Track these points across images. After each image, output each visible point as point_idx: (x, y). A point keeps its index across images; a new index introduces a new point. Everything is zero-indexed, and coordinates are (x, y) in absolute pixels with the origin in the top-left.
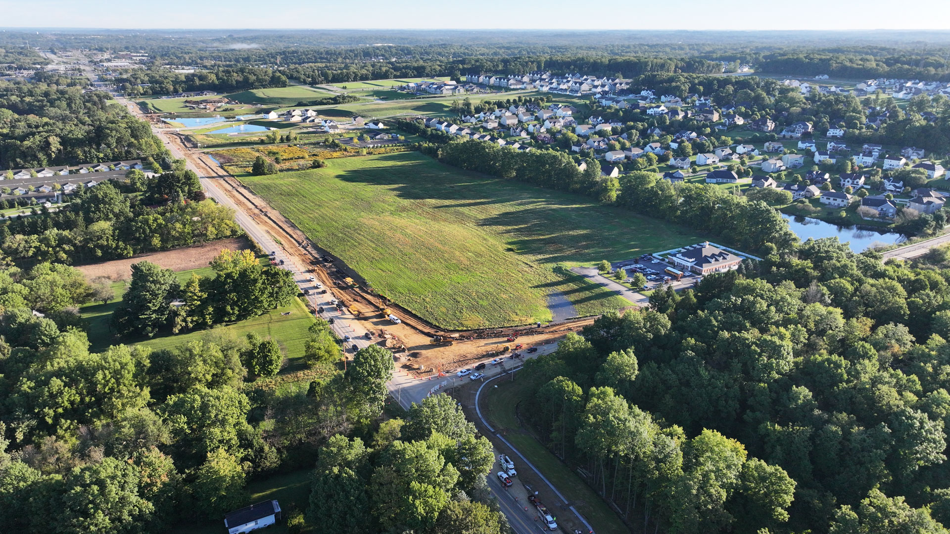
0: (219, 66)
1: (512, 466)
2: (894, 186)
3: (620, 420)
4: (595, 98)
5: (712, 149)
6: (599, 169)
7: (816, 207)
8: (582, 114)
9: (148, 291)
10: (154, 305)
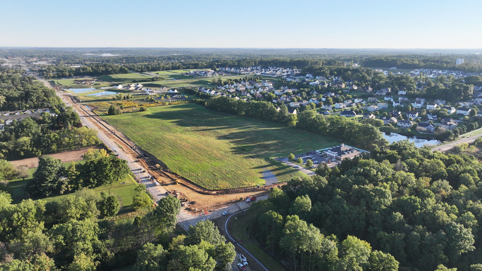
0: (93, 64)
1: (245, 260)
2: (433, 117)
3: (303, 231)
4: (284, 78)
5: (342, 101)
6: (287, 110)
7: (395, 128)
8: (278, 85)
9: (47, 171)
10: (50, 178)
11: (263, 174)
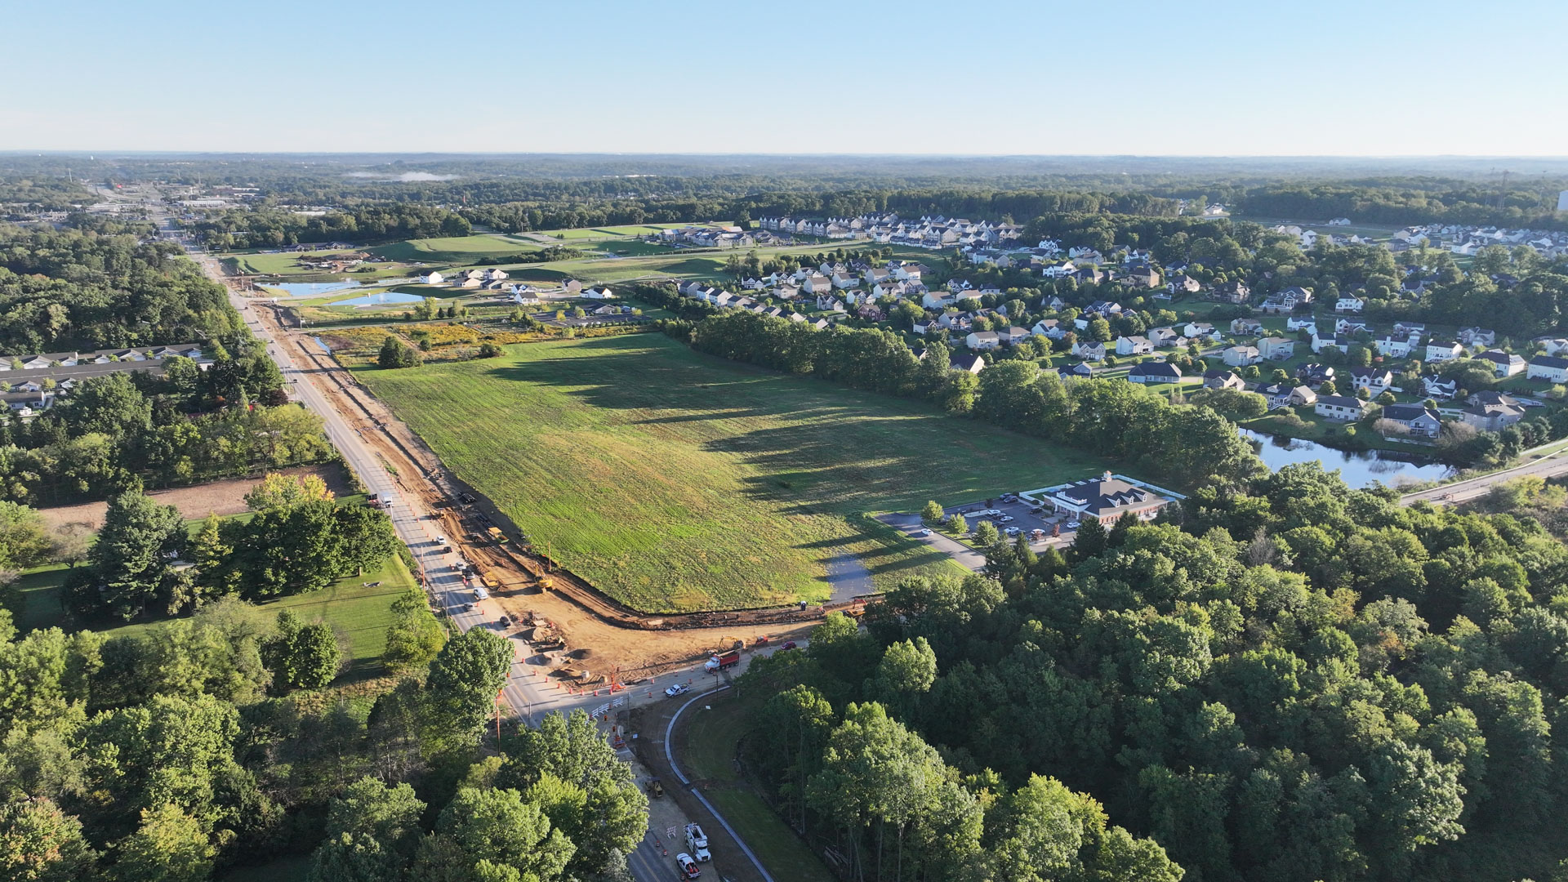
0: (367, 205)
1: (703, 843)
2: (1441, 388)
3: (882, 757)
4: (962, 253)
5: (1143, 328)
6: (947, 359)
7: (1307, 421)
8: (937, 276)
9: (128, 541)
10: (136, 565)
11: (830, 565)
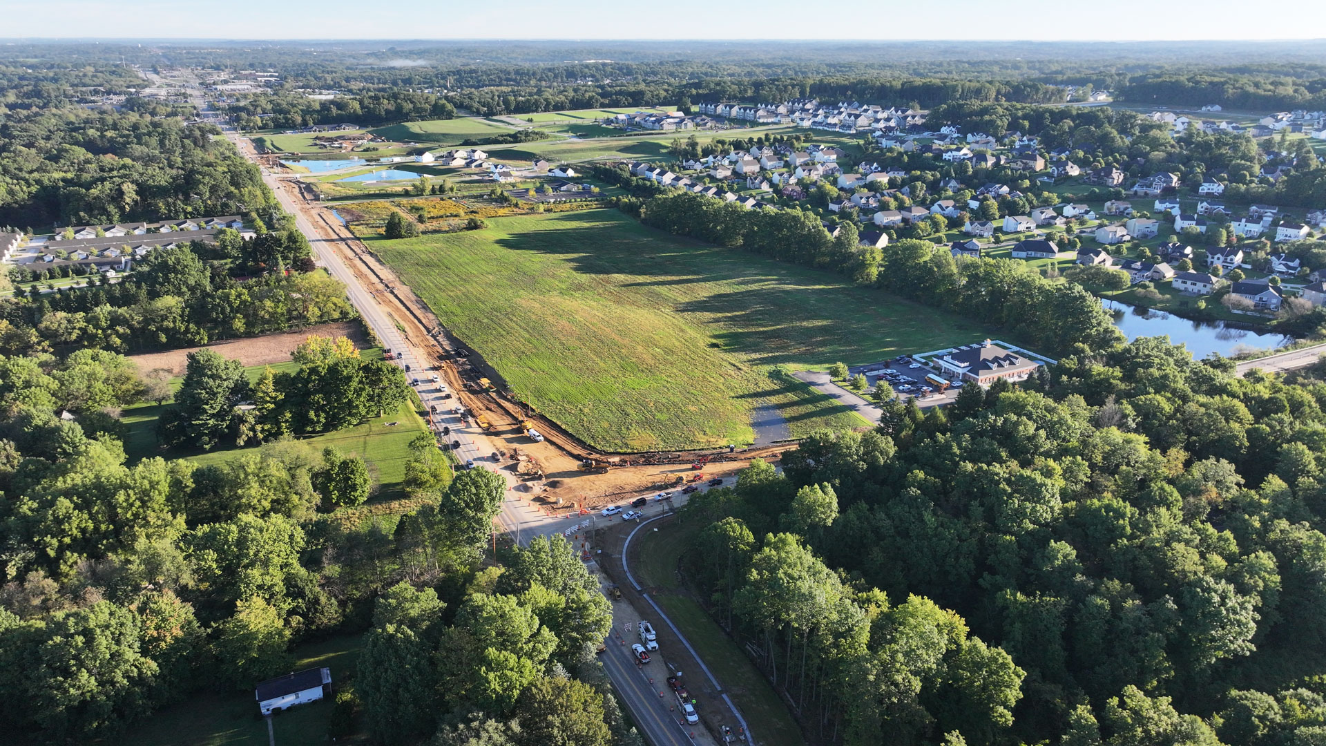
0: (369, 90)
1: (652, 637)
2: (1286, 266)
3: (792, 578)
4: (874, 137)
5: (1028, 209)
6: (858, 236)
7: (1164, 295)
8: (850, 159)
9: (205, 389)
10: (212, 407)
